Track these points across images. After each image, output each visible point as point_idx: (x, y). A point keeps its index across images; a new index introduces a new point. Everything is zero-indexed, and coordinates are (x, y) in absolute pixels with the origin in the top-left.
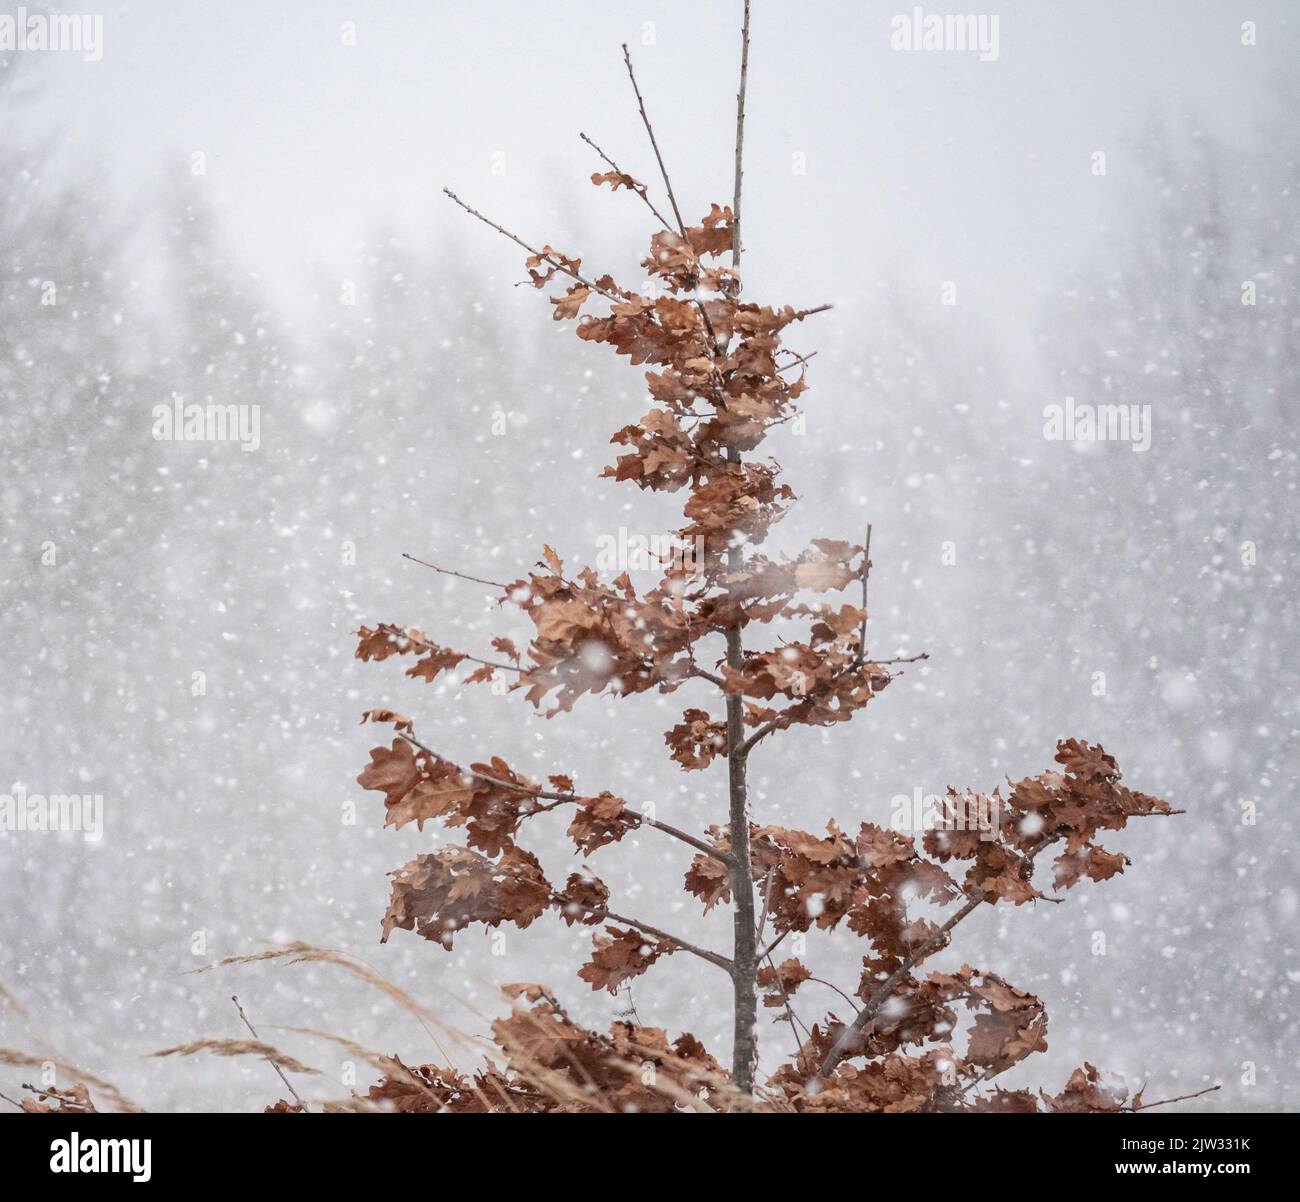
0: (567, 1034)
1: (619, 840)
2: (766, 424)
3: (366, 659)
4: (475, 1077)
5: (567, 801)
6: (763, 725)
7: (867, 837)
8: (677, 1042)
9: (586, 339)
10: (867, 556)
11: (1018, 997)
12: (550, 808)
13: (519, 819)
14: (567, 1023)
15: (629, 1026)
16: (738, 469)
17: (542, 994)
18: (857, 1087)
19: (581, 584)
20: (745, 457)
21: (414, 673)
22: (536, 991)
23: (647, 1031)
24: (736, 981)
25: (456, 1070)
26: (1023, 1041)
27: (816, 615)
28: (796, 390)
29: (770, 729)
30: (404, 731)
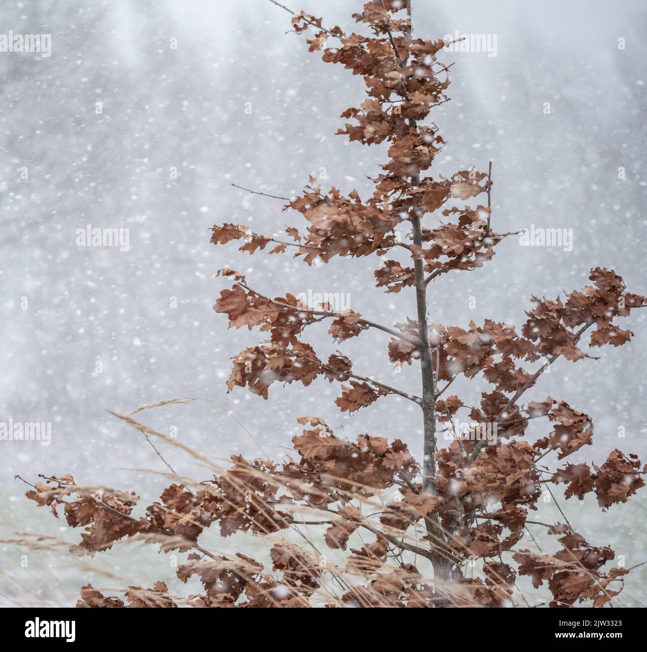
0: (332, 443)
1: (357, 335)
2: (430, 105)
3: (216, 243)
4: (283, 465)
5: (329, 316)
6: (435, 271)
7: (488, 327)
8: (392, 444)
9: (328, 61)
10: (489, 178)
11: (577, 416)
12: (320, 320)
13: (302, 327)
14: (332, 436)
15: (367, 437)
16: (415, 131)
17: (319, 423)
18: (489, 463)
19: (330, 196)
20: (419, 123)
21: (243, 249)
22: (315, 421)
23: (377, 439)
24: (424, 409)
25: (273, 462)
26: (580, 439)
27: (462, 212)
28: (445, 85)
29: (439, 273)
30: (240, 281)
